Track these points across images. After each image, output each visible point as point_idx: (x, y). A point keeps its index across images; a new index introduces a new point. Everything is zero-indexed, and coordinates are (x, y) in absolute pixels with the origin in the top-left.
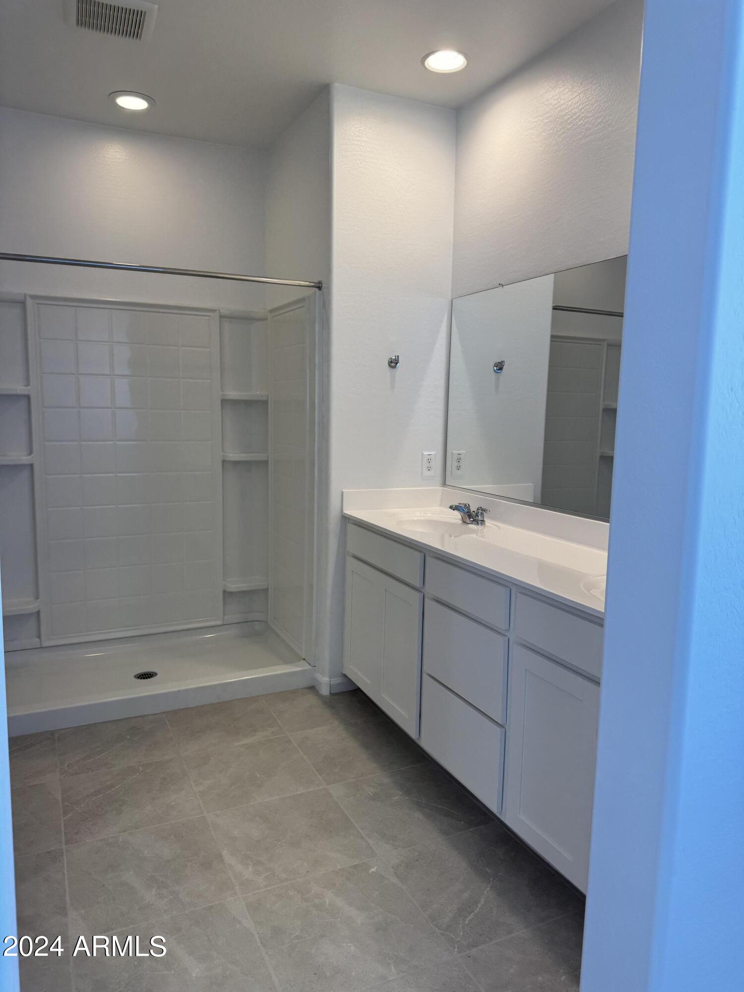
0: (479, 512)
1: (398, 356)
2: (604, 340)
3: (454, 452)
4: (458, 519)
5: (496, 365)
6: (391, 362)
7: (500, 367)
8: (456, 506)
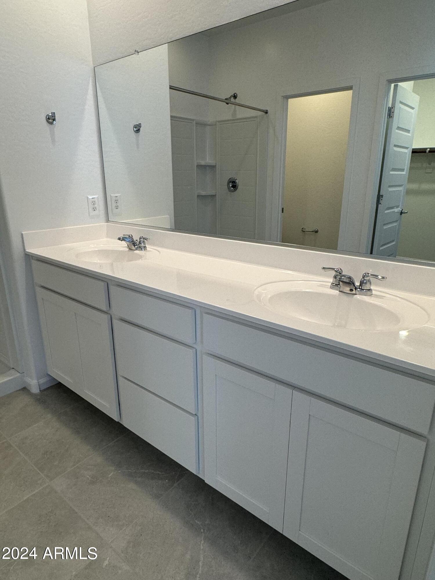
0: (141, 241)
1: (54, 113)
2: (193, 120)
3: (112, 195)
4: (125, 247)
5: (135, 126)
6: (49, 119)
7: (137, 129)
8: (123, 237)
